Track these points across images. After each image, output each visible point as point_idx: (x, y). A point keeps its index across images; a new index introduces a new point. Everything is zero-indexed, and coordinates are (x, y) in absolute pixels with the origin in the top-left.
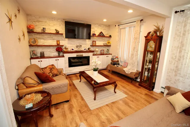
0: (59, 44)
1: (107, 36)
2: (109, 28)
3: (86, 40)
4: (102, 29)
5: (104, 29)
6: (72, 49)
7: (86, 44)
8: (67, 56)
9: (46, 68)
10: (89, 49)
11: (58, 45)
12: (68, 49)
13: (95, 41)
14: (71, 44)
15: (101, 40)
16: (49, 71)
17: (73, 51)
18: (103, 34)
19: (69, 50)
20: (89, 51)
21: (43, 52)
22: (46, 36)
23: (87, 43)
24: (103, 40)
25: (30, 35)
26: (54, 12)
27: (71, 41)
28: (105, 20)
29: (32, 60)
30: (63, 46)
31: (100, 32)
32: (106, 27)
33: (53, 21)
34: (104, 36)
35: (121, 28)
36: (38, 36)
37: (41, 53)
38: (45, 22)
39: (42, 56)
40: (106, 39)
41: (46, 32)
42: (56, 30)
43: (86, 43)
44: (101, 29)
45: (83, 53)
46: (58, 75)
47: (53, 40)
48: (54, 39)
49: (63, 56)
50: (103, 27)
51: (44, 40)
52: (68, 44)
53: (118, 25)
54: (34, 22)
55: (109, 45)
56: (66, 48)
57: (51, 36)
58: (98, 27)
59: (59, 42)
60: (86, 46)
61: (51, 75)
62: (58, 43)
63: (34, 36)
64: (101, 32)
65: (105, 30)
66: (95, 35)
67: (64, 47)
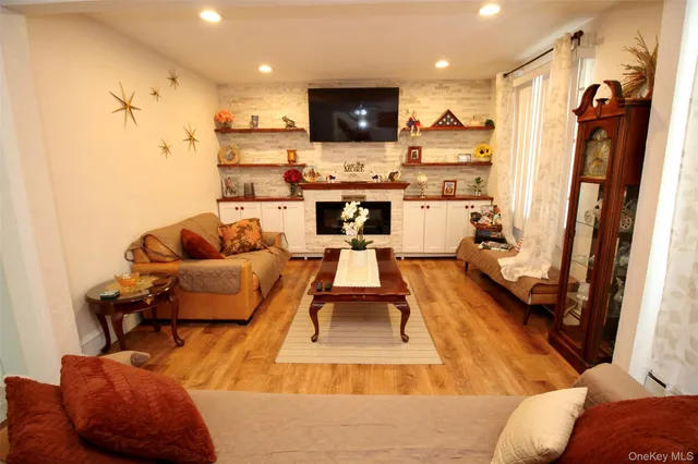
0: (294, 161)
1: (475, 123)
2: (488, 93)
3: (383, 146)
4: (451, 99)
5: (464, 99)
6: (332, 178)
7: (384, 159)
8: (313, 197)
9: (231, 225)
10: (392, 176)
11: (292, 162)
12: (318, 175)
13: (419, 148)
14: (331, 160)
15: (448, 140)
16: (236, 235)
17: (333, 181)
18: (456, 119)
19: (324, 178)
20: (392, 184)
21: (252, 184)
22: (260, 139)
23: (387, 154)
24: (458, 141)
25: (224, 137)
26: (265, 69)
27: (332, 149)
28: (442, 64)
29: (221, 204)
30: (304, 166)
31: (444, 111)
32: (473, 88)
33: (279, 93)
34: (460, 126)
35: (516, 83)
36: (242, 140)
37: (246, 187)
38: (261, 99)
39: (250, 196)
40: (470, 136)
41: (260, 127)
42: (285, 119)
43: (385, 157)
44: (446, 99)
45: (367, 191)
46: (259, 249)
47: (280, 151)
48: (280, 147)
49: (301, 199)
50: (460, 91)
51: (258, 150)
52: (323, 158)
53: (505, 75)
54: (234, 102)
55: (482, 158)
56: (313, 174)
57: (275, 139)
58: (434, 93)
59: (295, 155)
60: (382, 165)
61: (238, 245)
62: (292, 158)
63: (234, 140)
64: (449, 112)
65: (466, 102)
66: (418, 123)
67: (306, 171)
